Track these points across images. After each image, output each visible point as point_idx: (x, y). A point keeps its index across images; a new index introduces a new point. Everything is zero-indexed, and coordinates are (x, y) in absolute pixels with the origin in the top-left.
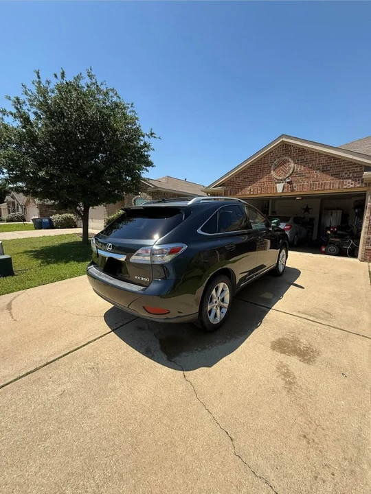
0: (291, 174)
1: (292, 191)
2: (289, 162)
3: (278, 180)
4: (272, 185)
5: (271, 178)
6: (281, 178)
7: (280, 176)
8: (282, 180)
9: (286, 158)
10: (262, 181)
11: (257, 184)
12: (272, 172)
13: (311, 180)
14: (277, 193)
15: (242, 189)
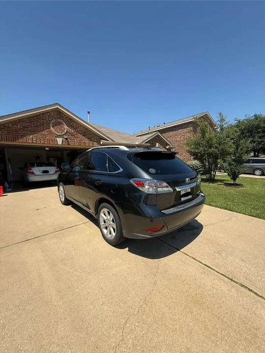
0: (66, 133)
1: (69, 144)
2: (63, 124)
3: (57, 135)
4: (53, 138)
5: (51, 133)
6: (59, 134)
7: (58, 132)
8: (60, 136)
9: (61, 121)
10: (42, 133)
11: (39, 135)
12: (52, 128)
13: (78, 139)
14: (58, 144)
15: (22, 137)
